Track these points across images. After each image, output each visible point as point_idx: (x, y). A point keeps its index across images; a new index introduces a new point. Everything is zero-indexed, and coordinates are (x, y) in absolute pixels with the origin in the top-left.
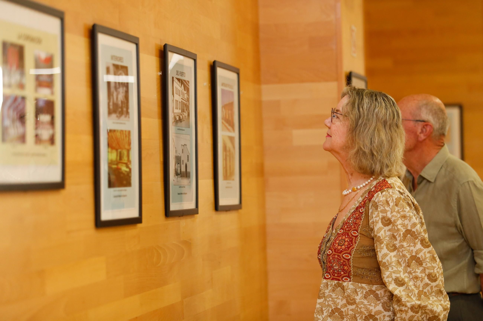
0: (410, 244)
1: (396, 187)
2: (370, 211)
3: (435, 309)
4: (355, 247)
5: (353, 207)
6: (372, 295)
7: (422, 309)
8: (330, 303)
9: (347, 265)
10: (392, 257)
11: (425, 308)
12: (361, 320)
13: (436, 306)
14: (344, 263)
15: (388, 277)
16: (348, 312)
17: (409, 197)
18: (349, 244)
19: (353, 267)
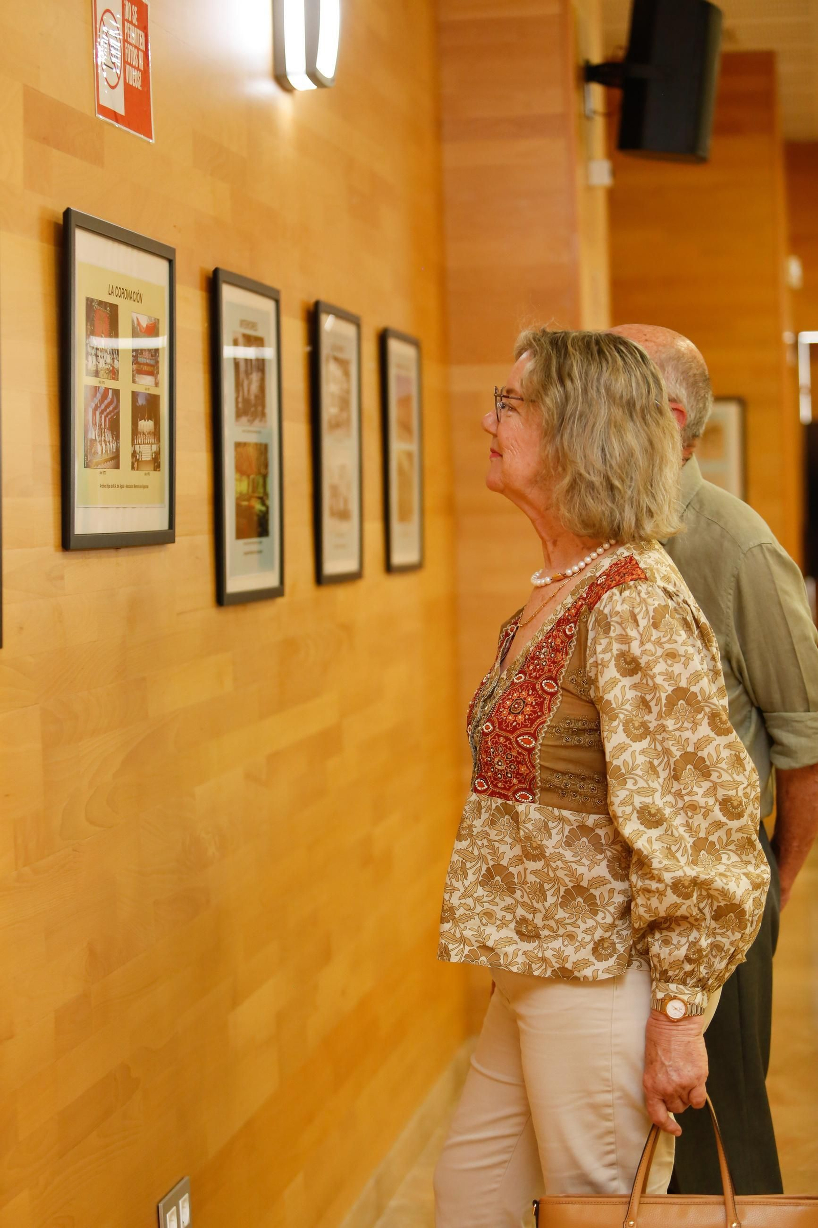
0: (683, 723)
1: (658, 579)
2: (591, 635)
3: (732, 887)
4: (548, 720)
5: (550, 618)
6: (584, 839)
7: (700, 889)
8: (485, 851)
9: (525, 764)
10: (637, 753)
11: (709, 887)
12: (556, 897)
13: (734, 879)
14: (520, 758)
15: (622, 803)
16: (525, 878)
17: (689, 606)
18: (535, 712)
19: (540, 768)
